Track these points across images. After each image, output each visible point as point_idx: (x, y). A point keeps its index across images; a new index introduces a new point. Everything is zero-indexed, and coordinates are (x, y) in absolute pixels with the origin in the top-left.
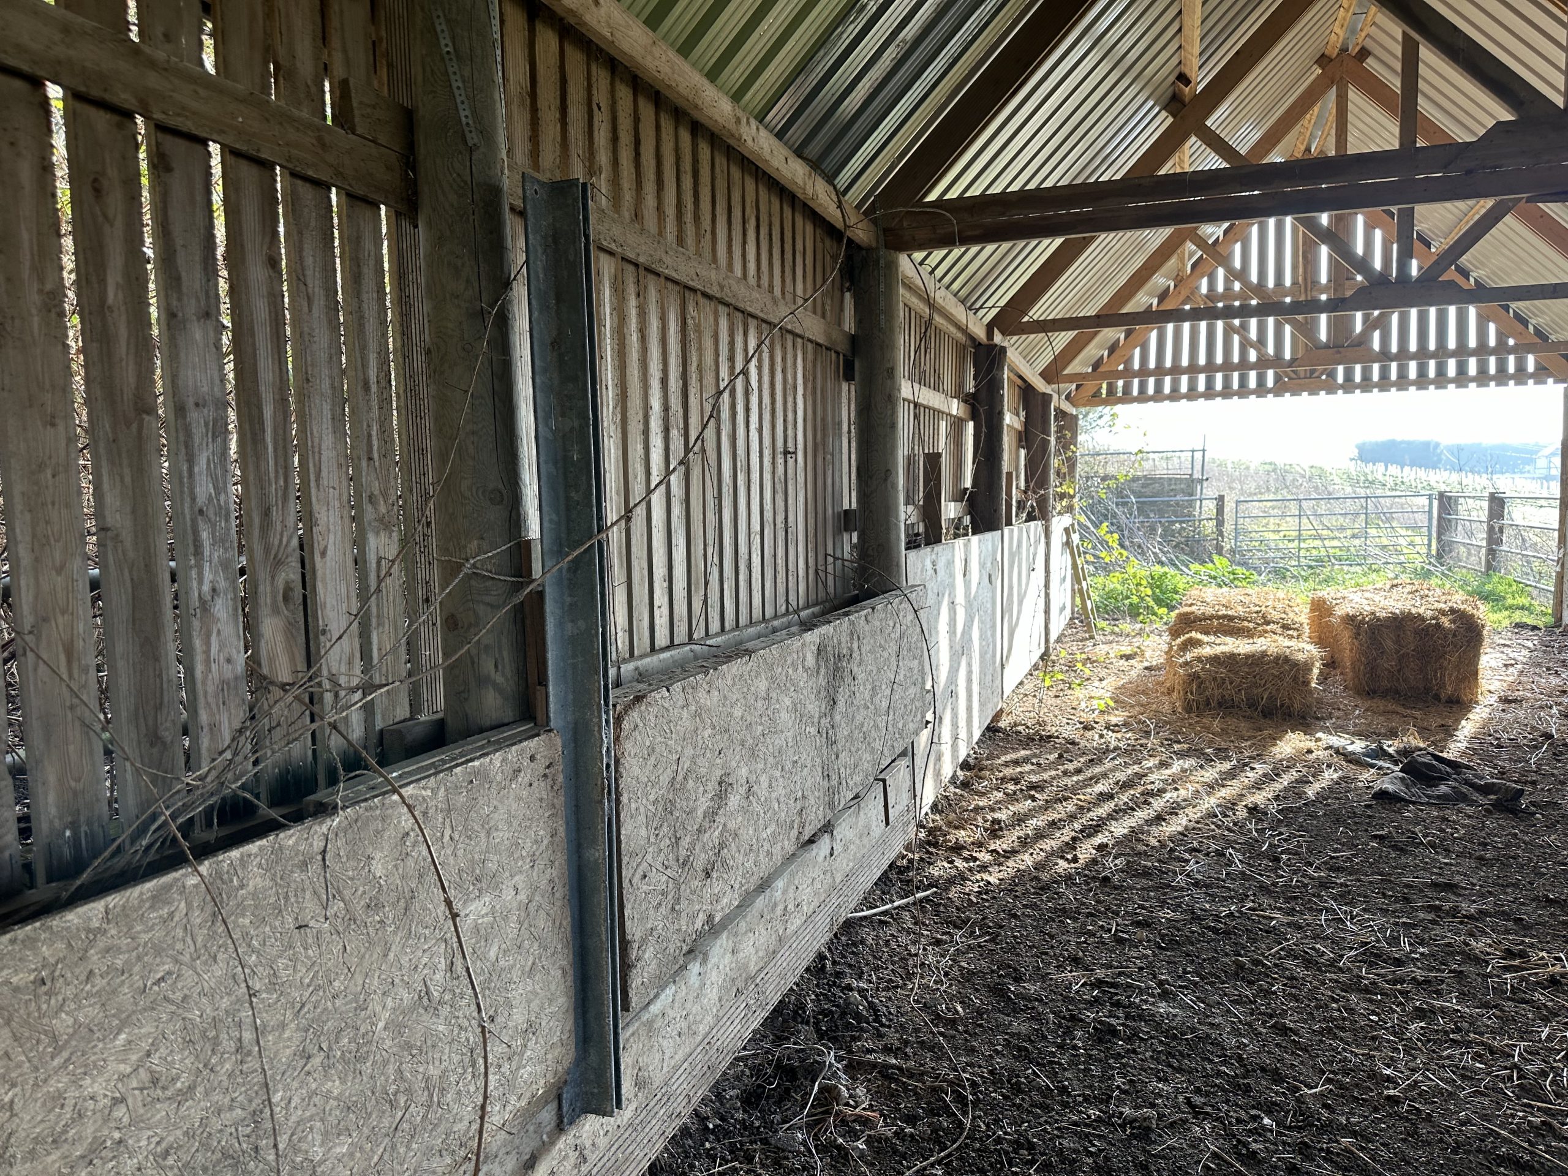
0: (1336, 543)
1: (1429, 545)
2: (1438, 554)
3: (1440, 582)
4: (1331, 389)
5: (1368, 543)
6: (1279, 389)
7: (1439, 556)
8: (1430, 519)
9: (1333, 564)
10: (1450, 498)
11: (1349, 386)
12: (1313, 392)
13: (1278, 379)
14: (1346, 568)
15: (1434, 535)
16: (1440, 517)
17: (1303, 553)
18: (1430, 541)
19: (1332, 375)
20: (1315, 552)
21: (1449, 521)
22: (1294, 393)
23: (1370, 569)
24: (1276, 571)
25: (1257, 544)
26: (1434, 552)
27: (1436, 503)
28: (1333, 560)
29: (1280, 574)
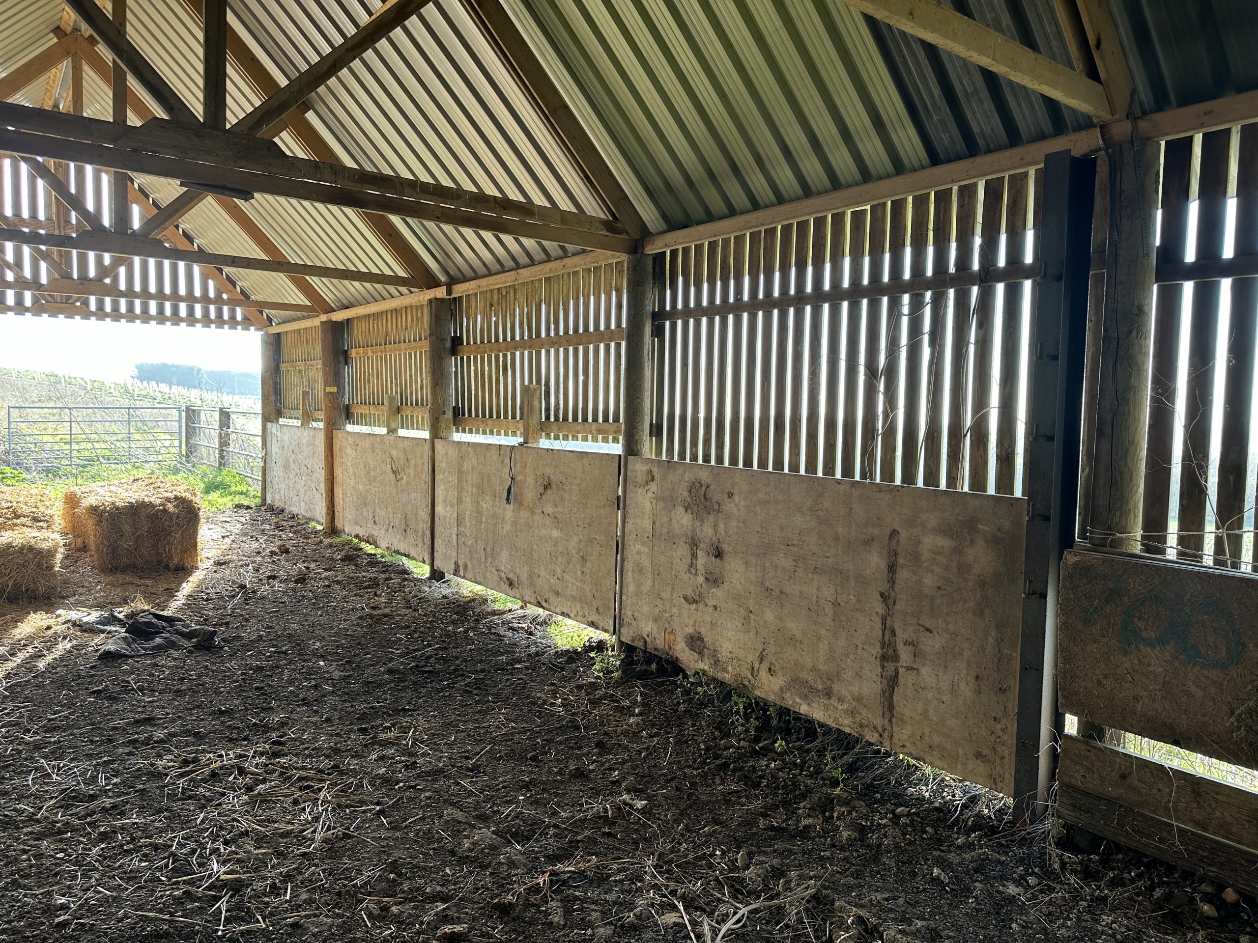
0: (103, 446)
1: (180, 447)
2: (187, 454)
3: (186, 476)
4: (86, 314)
5: (133, 445)
6: (38, 309)
7: (187, 456)
8: (180, 427)
9: (101, 463)
10: (194, 411)
11: (101, 314)
12: (70, 316)
13: (36, 300)
14: (113, 466)
15: (184, 440)
16: (187, 426)
17: (75, 453)
18: (180, 443)
19: (86, 303)
20: (87, 453)
21: (194, 428)
22: (53, 314)
23: (133, 466)
24: (47, 471)
25: (30, 446)
26: (184, 453)
27: (184, 414)
28: (101, 460)
29: (51, 472)
